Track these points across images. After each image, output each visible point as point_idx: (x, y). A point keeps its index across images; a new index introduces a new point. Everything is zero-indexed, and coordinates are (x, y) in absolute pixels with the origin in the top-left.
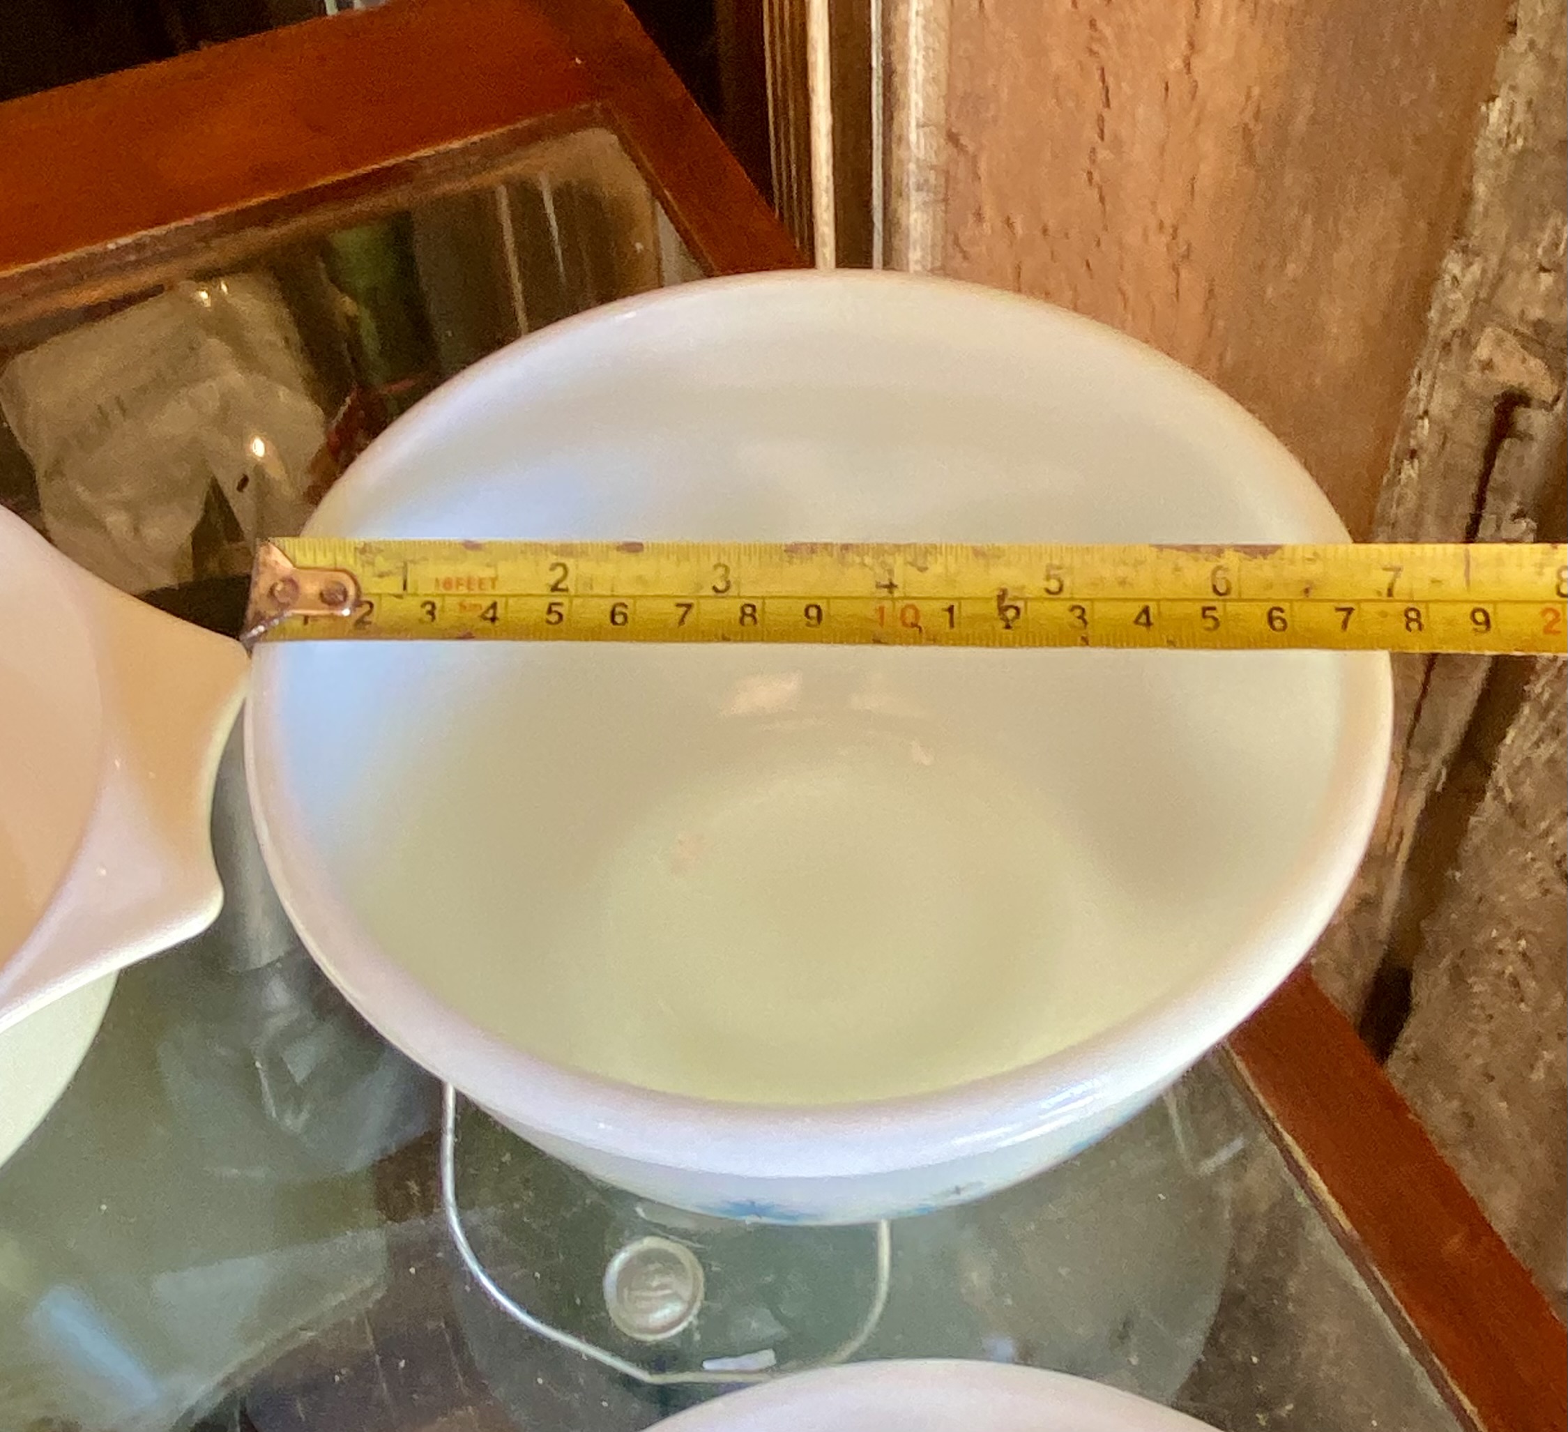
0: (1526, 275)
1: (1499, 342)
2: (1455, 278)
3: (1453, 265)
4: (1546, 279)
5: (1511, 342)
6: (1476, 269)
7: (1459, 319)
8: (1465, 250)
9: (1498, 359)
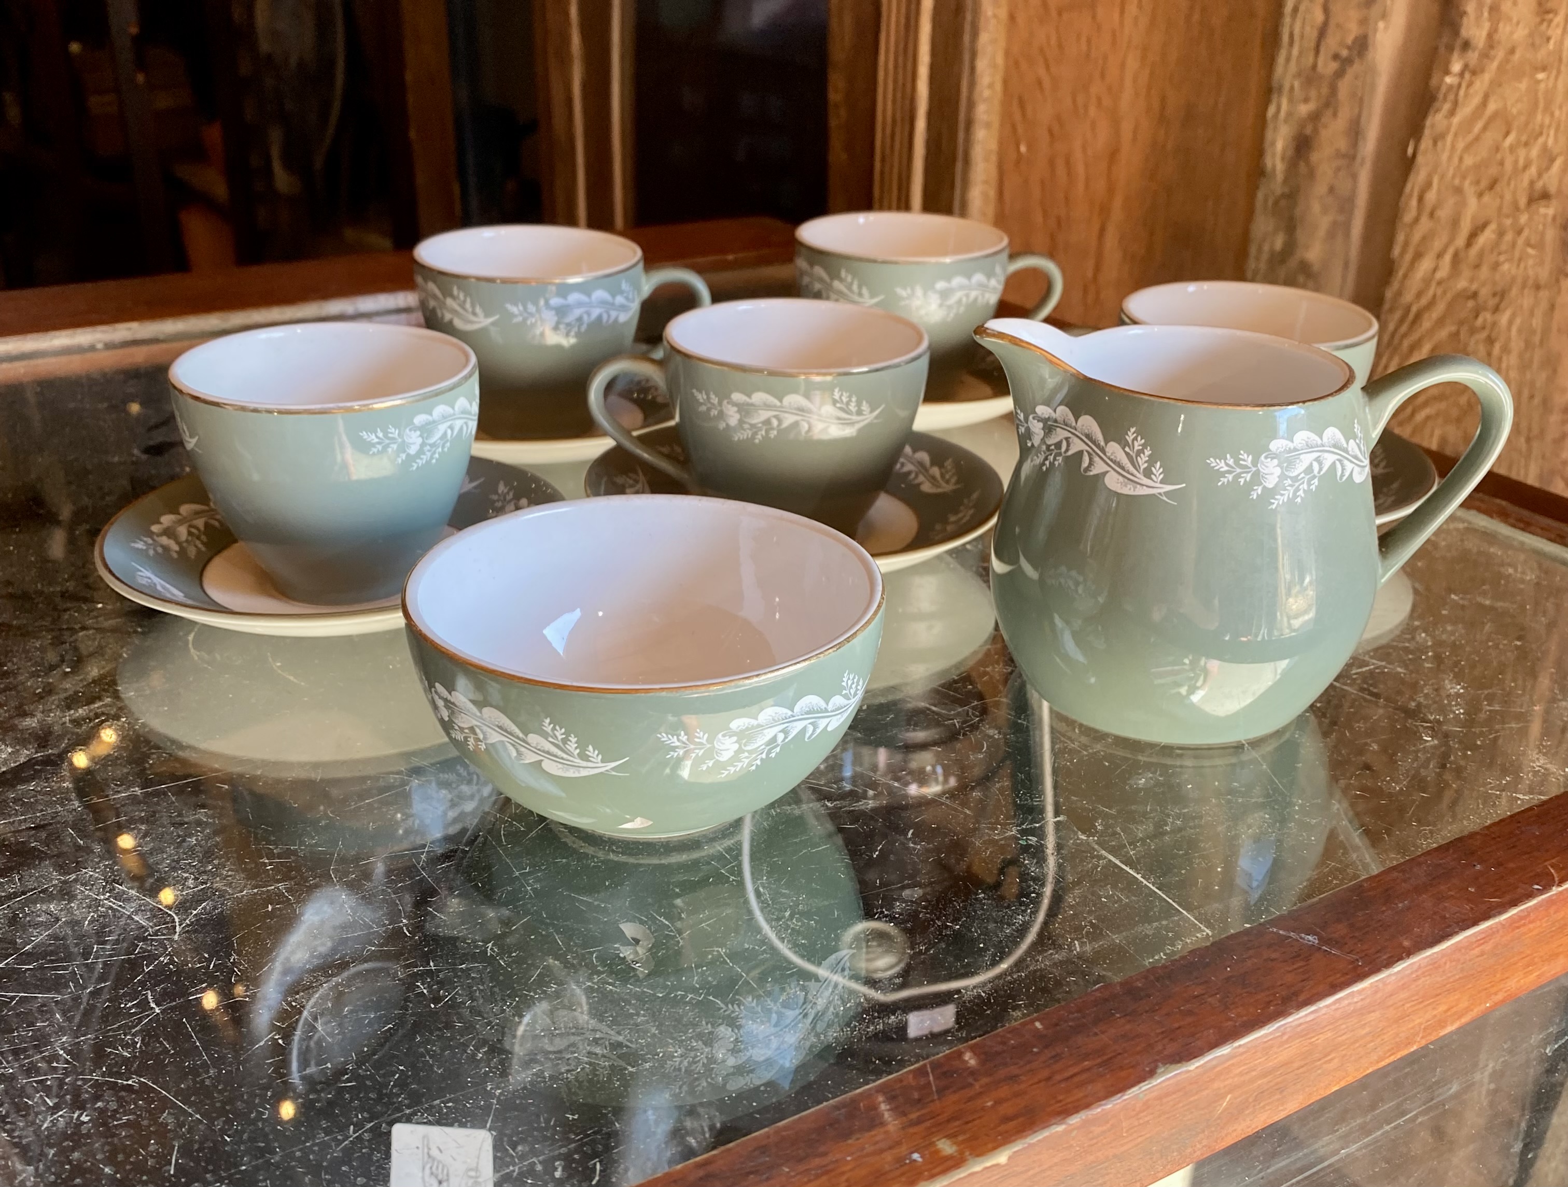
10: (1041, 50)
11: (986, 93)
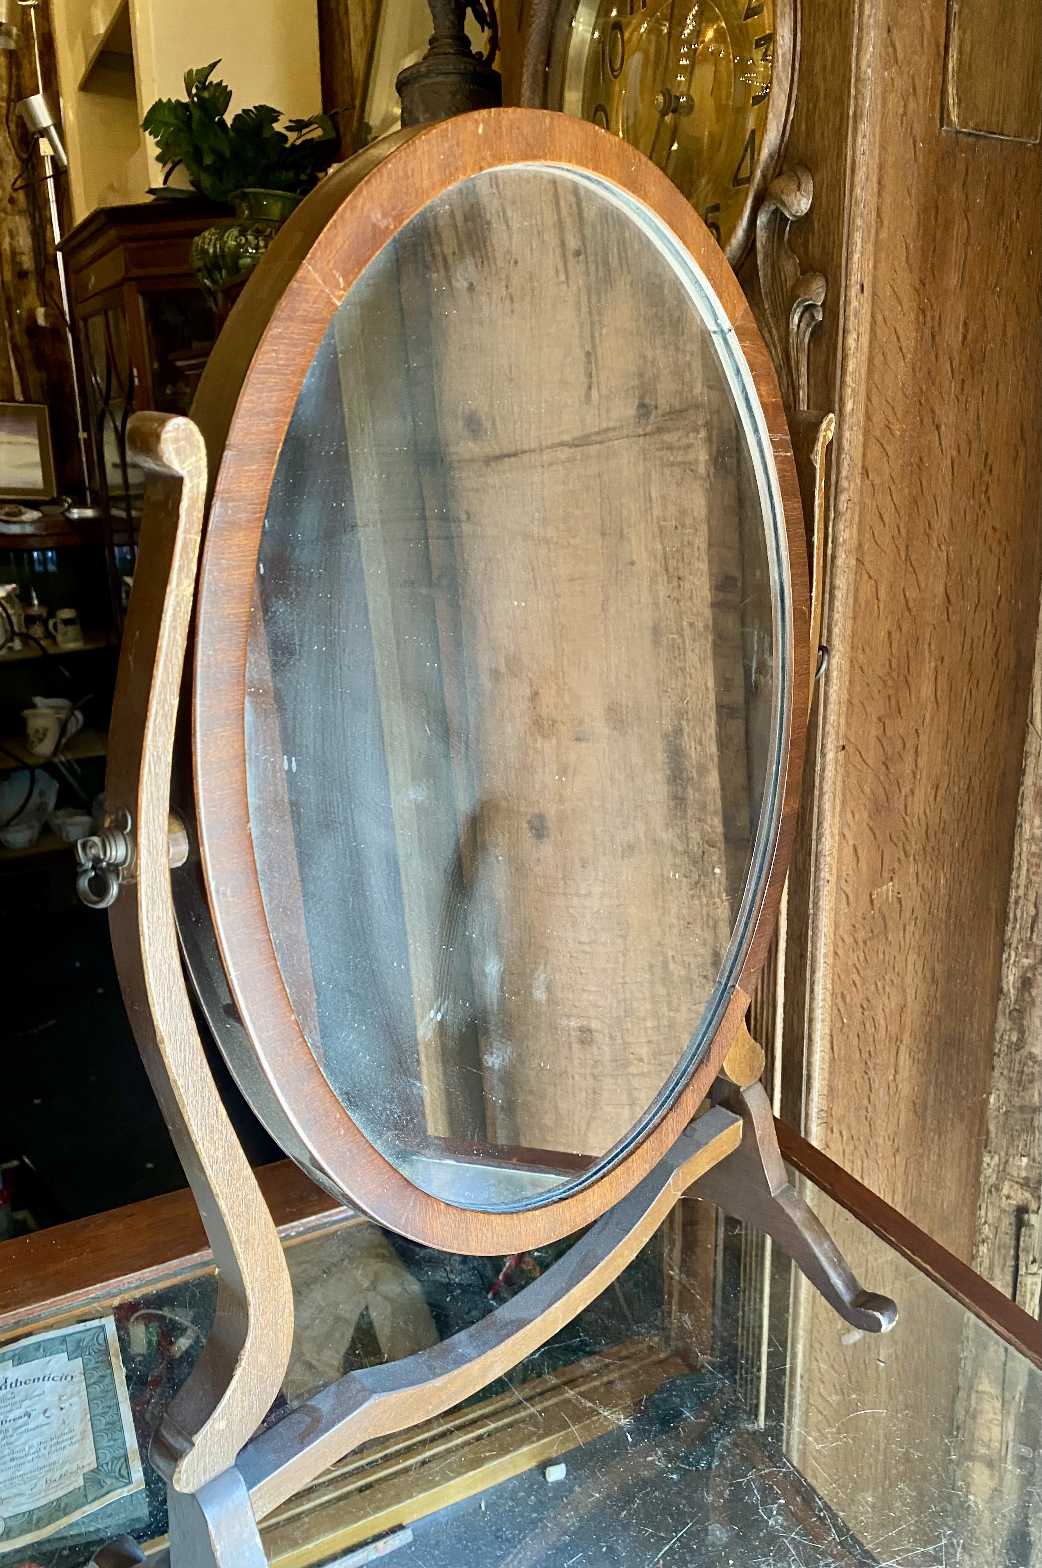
0: (1017, 1158)
1: (1011, 1187)
2: (988, 1164)
3: (987, 1159)
4: (1025, 1160)
5: (1016, 1186)
6: (996, 1158)
7: (993, 1180)
8: (990, 1152)
9: (1012, 1194)
10: (854, 965)
11: (821, 1004)
